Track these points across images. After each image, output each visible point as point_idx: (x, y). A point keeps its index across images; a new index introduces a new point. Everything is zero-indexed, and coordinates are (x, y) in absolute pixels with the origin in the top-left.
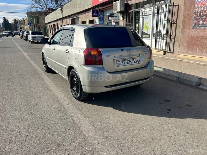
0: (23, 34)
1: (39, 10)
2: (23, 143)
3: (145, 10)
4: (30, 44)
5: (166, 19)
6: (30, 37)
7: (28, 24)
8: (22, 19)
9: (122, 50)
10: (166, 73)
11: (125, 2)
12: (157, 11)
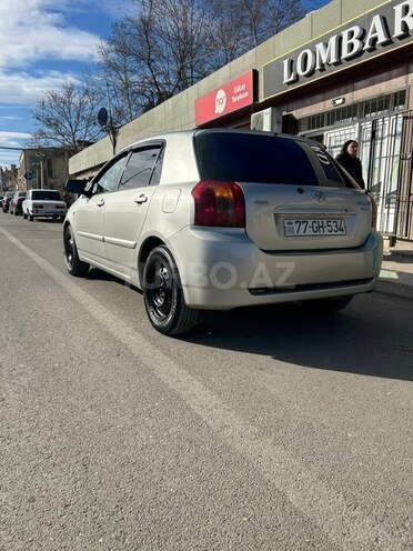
0: (9, 200)
1: (55, 144)
2: (13, 426)
3: (337, 134)
4: (27, 222)
5: (397, 152)
6: (28, 205)
7: (26, 176)
8: (10, 169)
9: (301, 191)
10: (407, 283)
11: (284, 113)
12: (369, 135)
